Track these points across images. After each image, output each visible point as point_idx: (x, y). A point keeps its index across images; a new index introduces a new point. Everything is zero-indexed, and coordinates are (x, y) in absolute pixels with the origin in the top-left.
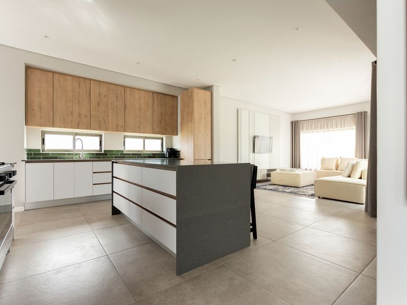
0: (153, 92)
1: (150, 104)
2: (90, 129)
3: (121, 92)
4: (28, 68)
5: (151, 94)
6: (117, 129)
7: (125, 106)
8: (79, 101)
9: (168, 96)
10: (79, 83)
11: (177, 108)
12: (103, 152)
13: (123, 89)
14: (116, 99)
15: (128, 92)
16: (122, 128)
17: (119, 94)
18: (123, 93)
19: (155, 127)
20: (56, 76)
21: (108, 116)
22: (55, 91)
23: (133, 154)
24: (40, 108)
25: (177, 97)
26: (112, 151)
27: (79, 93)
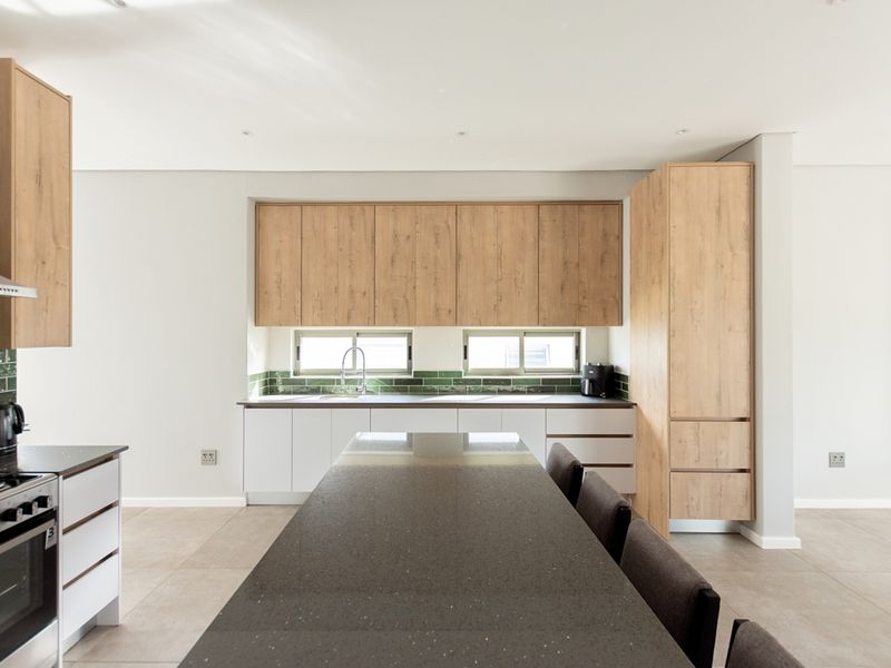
0: (538, 204)
1: (531, 239)
2: (374, 324)
3: (447, 222)
4: (259, 206)
5: (531, 211)
6: (437, 318)
7: (458, 257)
8: (351, 261)
9: (586, 208)
10: (351, 218)
11: (620, 238)
12: (412, 377)
13: (452, 210)
14: (433, 240)
15: (466, 215)
16: (452, 314)
17: (443, 225)
18: (452, 223)
19: (544, 306)
20: (307, 210)
21: (415, 288)
22: (305, 245)
23: (486, 382)
24: (279, 288)
25: (619, 203)
26: (433, 374)
27: (351, 241)
